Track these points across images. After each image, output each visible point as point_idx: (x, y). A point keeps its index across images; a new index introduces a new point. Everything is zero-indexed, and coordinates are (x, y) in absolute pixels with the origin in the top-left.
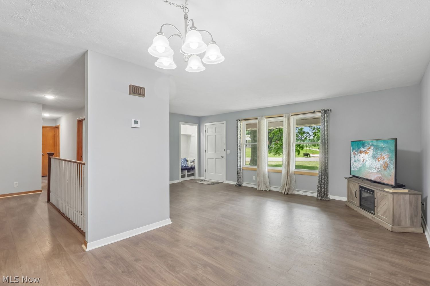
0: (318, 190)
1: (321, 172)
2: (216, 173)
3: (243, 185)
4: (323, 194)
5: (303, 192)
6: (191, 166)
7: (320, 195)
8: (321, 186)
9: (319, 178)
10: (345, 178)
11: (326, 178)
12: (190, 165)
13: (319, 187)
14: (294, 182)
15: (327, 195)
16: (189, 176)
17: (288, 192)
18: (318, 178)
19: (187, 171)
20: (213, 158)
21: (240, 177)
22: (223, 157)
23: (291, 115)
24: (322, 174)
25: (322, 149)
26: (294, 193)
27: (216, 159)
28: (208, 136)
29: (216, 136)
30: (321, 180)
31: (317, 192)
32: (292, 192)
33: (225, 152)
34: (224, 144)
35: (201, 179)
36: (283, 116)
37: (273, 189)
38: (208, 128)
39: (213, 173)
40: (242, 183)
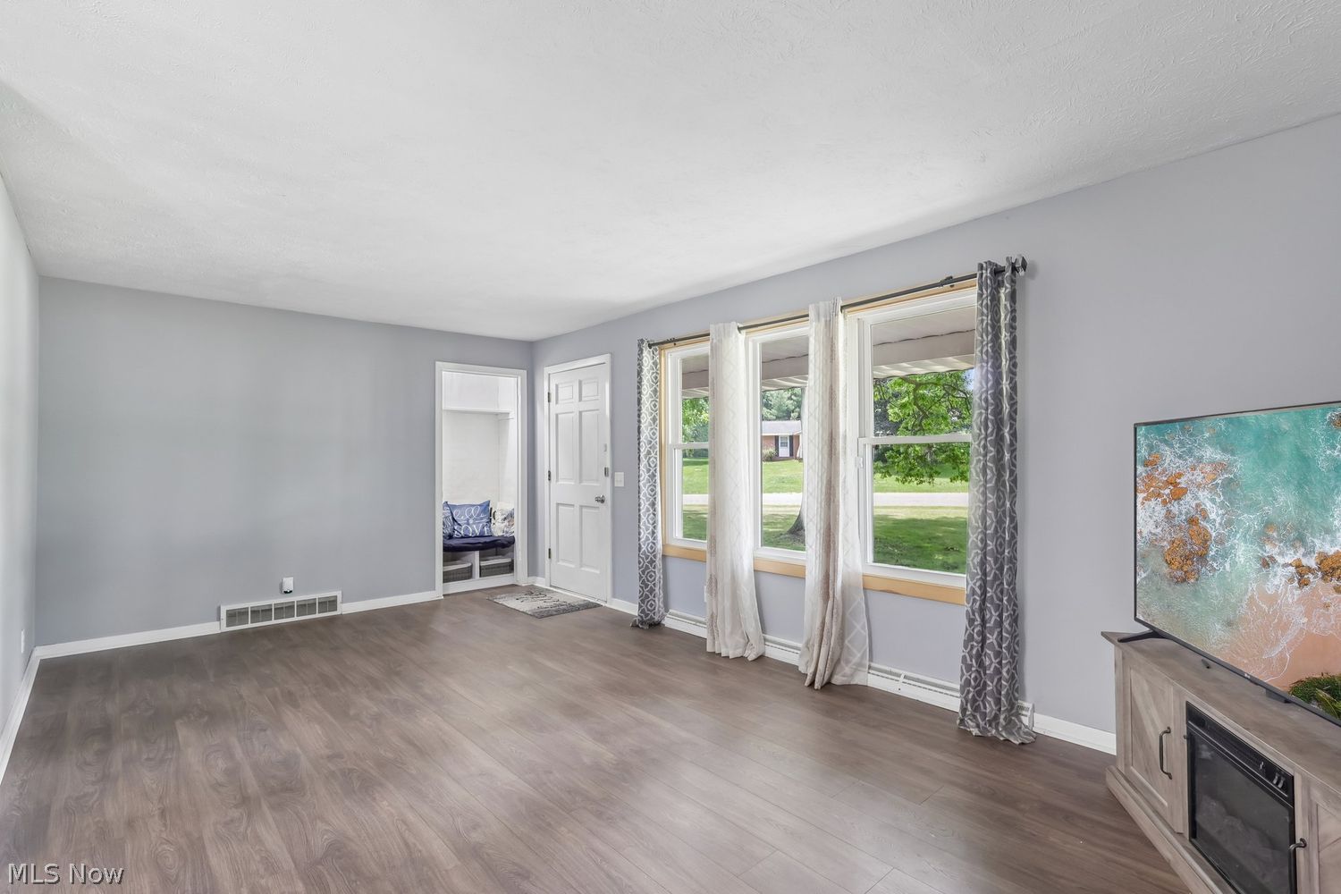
0: (968, 683)
1: (979, 591)
2: (581, 566)
3: (669, 622)
4: (990, 708)
5: (902, 679)
6: (501, 534)
7: (976, 709)
8: (981, 664)
9: (971, 621)
10: (1103, 634)
11: (1006, 624)
12: (498, 529)
13: (969, 668)
14: (863, 628)
15: (1014, 710)
16: (484, 572)
17: (831, 676)
18: (965, 622)
19: (477, 554)
20: (573, 505)
21: (652, 591)
22: (603, 501)
23: (842, 307)
24: (983, 601)
25: (985, 467)
26: (859, 680)
27: (581, 507)
28: (557, 415)
29: (583, 414)
30: (982, 634)
31: (962, 693)
32: (852, 675)
33: (609, 479)
34: (606, 446)
35: (537, 585)
36: (807, 316)
37: (774, 653)
38: (557, 386)
39: (573, 566)
40: (663, 617)
